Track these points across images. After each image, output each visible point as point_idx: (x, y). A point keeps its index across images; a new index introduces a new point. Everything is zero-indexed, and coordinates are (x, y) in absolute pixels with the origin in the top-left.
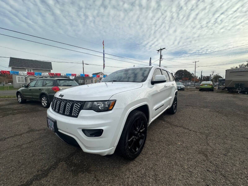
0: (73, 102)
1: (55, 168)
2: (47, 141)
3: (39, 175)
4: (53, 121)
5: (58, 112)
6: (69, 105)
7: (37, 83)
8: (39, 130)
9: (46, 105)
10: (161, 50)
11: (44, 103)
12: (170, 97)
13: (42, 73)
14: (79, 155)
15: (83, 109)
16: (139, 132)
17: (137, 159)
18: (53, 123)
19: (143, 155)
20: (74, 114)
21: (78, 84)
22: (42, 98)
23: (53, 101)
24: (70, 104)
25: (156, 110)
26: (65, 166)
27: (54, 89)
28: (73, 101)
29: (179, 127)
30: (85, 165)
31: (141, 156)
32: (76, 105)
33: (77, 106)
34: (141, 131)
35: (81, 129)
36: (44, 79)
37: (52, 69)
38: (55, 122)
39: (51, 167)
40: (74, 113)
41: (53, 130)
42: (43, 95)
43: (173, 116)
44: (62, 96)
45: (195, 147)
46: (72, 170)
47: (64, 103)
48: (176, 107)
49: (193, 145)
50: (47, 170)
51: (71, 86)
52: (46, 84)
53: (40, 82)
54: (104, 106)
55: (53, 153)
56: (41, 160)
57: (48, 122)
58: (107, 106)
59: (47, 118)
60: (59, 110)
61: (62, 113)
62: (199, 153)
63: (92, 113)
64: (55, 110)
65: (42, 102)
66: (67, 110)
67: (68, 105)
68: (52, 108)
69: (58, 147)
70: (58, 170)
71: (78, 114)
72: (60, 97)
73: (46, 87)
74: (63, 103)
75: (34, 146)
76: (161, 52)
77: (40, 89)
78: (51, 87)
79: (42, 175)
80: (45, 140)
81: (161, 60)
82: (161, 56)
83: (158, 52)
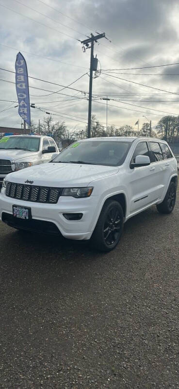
0: (48, 189)
4: (26, 209)
5: (29, 200)
10: (93, 39)
15: (61, 196)
16: (114, 223)
20: (52, 201)
25: (135, 202)
32: (53, 192)
34: (116, 223)
35: (62, 214)
38: (29, 209)
41: (25, 217)
44: (31, 182)
47: (36, 189)
54: (81, 192)
57: (14, 211)
58: (84, 193)
61: (35, 200)
67: (43, 192)
71: (57, 200)
72: (28, 184)
74: (34, 190)
76: (92, 47)
81: (93, 75)
82: (94, 62)
83: (86, 47)
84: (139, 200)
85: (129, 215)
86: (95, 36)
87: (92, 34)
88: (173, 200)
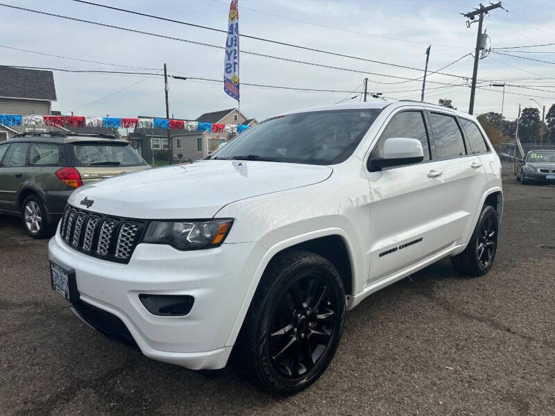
0: (118, 221)
1: (68, 401)
2: (45, 336)
3: (28, 411)
4: (65, 272)
5: (79, 248)
6: (108, 230)
7: (9, 154)
8: (20, 306)
9: (39, 228)
10: (483, 11)
11: (33, 222)
12: (461, 214)
13: (24, 118)
14: (130, 375)
15: (142, 242)
17: (295, 399)
18: (66, 277)
19: (321, 389)
20: (121, 254)
21: (141, 159)
22: (25, 205)
23: (66, 215)
24: (110, 225)
25: (381, 255)
26: (93, 397)
27: (62, 177)
28: (118, 218)
29: (477, 319)
30: (146, 400)
31: (311, 393)
32: (125, 231)
33: (129, 234)
35: (138, 295)
36: (31, 140)
37: (54, 98)
38: (72, 275)
39: (58, 397)
40: (120, 251)
41: (66, 294)
42: (27, 194)
43: (474, 282)
44: (89, 203)
45: (501, 383)
46: (111, 409)
47: (94, 222)
48: (491, 249)
49: (496, 377)
50: (47, 402)
51: (117, 164)
52: (38, 157)
53: (18, 149)
54: (200, 234)
55: (63, 366)
56: (32, 379)
57: (52, 274)
58: (208, 236)
59: (51, 263)
60: (81, 242)
61: (89, 249)
62: (504, 399)
63: (167, 252)
64: (70, 244)
65: (27, 217)
66: (102, 243)
67: (106, 229)
68: (63, 238)
69: (75, 353)
70: (75, 405)
71: (131, 253)
72: (84, 207)
73: (37, 170)
74: (91, 224)
75: (10, 345)
76: (481, 21)
77: (19, 176)
78: (53, 170)
79: (35, 412)
80: (39, 332)
81: (480, 55)
82: (481, 38)
83: (471, 21)
84: (394, 250)
85: (362, 290)
86: (485, 6)
87: (481, 5)
88: (489, 247)
